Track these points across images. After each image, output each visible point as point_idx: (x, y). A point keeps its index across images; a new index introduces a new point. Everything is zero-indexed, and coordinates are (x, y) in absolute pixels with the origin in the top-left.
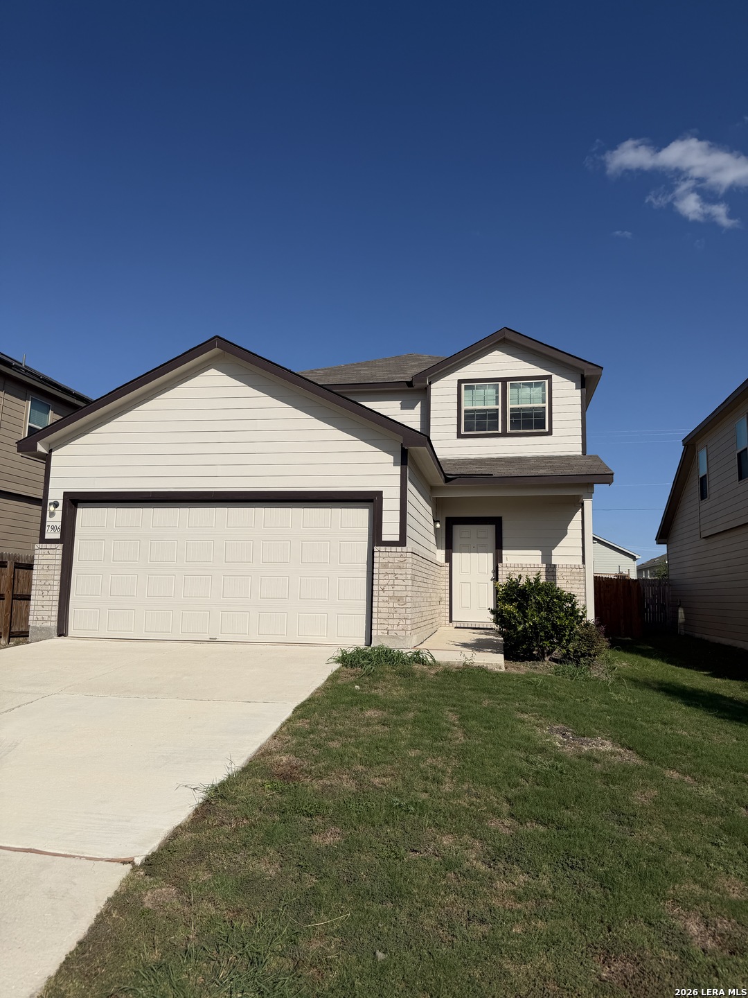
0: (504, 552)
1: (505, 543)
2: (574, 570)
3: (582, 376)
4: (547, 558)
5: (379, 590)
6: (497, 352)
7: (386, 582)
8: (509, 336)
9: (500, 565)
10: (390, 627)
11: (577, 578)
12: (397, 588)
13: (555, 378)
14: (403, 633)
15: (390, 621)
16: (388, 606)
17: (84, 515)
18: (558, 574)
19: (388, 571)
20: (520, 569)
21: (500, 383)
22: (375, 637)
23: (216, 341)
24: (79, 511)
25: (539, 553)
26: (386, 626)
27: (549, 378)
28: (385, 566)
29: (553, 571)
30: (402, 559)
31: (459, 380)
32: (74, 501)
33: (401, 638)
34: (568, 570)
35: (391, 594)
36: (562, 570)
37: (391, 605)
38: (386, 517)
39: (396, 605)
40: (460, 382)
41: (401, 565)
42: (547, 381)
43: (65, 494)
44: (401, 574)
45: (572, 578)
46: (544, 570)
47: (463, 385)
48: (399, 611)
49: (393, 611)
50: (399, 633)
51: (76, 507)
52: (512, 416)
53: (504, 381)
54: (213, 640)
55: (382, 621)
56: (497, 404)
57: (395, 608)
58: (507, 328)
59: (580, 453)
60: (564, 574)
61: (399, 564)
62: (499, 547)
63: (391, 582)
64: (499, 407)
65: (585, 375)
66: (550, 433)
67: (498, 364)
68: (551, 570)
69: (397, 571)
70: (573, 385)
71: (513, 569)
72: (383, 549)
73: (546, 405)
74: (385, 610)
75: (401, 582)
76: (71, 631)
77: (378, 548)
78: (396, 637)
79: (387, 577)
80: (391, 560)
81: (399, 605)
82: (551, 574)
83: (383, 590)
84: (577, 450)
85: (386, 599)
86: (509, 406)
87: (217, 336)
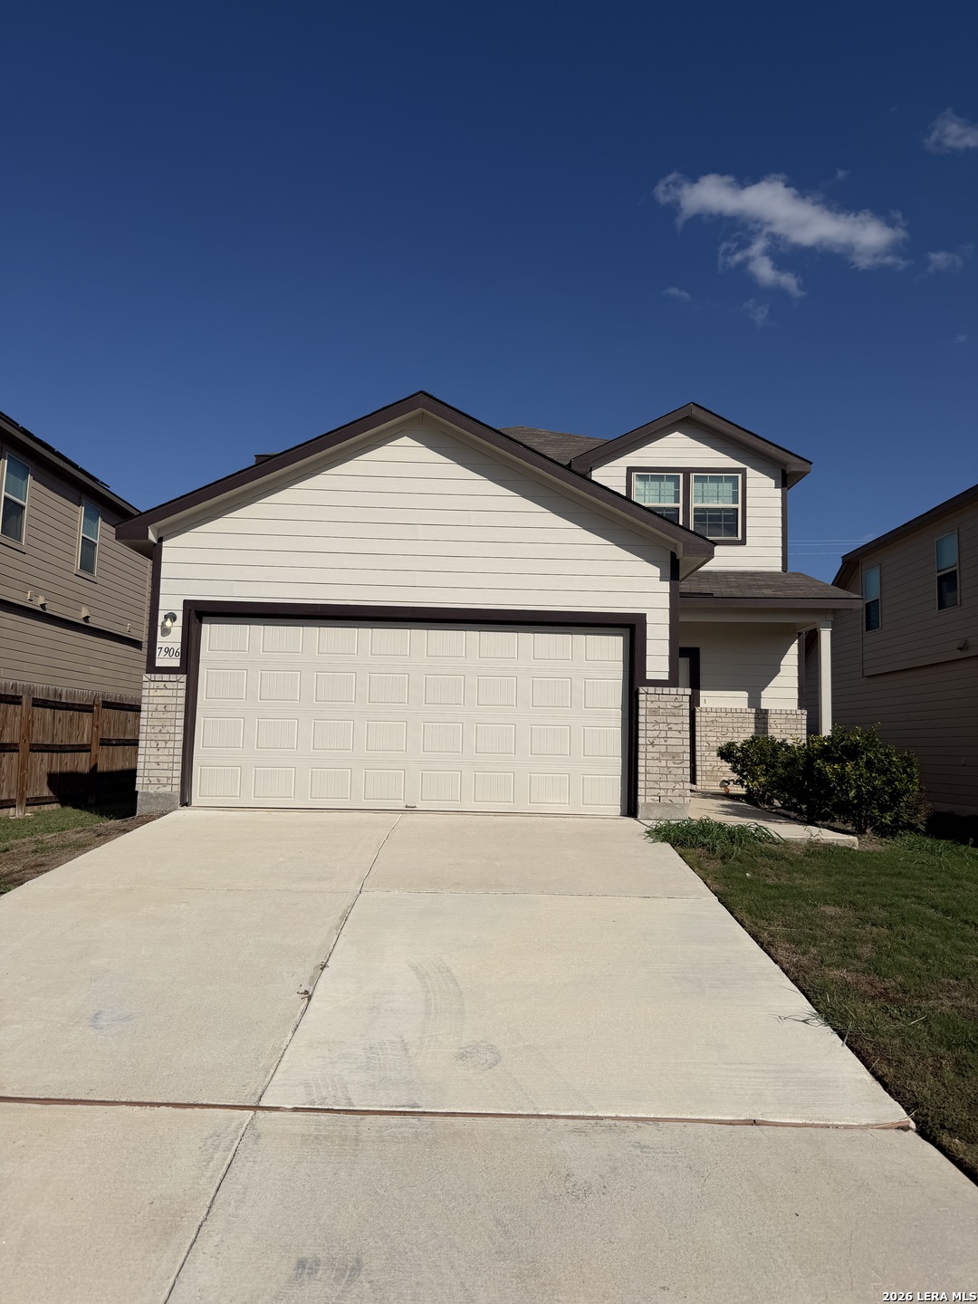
0: (702, 693)
1: (702, 682)
2: (790, 716)
3: (784, 472)
4: (754, 701)
5: (646, 745)
6: (677, 434)
7: (656, 733)
8: (696, 412)
9: (697, 709)
10: (662, 793)
11: (793, 726)
12: (670, 742)
13: (750, 472)
14: (680, 800)
15: (663, 785)
16: (659, 764)
17: (213, 635)
18: (770, 721)
19: (658, 719)
20: (723, 715)
21: (681, 475)
22: (643, 805)
23: (423, 398)
24: (204, 627)
25: (745, 694)
26: (656, 791)
27: (743, 471)
28: (654, 712)
29: (764, 718)
30: (677, 704)
31: (628, 468)
32: (199, 613)
33: (677, 806)
34: (783, 717)
35: (663, 749)
36: (775, 716)
37: (663, 763)
38: (651, 647)
39: (670, 764)
40: (630, 470)
41: (676, 711)
42: (740, 476)
43: (185, 602)
44: (676, 724)
45: (788, 726)
46: (753, 716)
47: (634, 474)
48: (674, 771)
49: (665, 770)
50: (675, 800)
51: (201, 622)
52: (696, 518)
53: (687, 472)
54: (410, 809)
55: (651, 784)
56: (677, 501)
57: (669, 768)
58: (694, 404)
59: (780, 570)
60: (778, 721)
61: (674, 711)
62: (695, 685)
63: (663, 734)
64: (680, 505)
65: (788, 472)
66: (743, 542)
67: (677, 449)
68: (762, 717)
69: (670, 720)
70: (772, 482)
71: (715, 715)
72: (651, 690)
73: (739, 506)
74: (655, 770)
75: (677, 735)
76: (196, 798)
77: (645, 688)
78: (672, 805)
79: (657, 727)
80: (662, 705)
81: (674, 763)
82: (762, 721)
83: (652, 744)
84: (775, 565)
85: (657, 755)
86: (694, 505)
87: (422, 392)
